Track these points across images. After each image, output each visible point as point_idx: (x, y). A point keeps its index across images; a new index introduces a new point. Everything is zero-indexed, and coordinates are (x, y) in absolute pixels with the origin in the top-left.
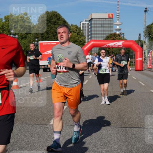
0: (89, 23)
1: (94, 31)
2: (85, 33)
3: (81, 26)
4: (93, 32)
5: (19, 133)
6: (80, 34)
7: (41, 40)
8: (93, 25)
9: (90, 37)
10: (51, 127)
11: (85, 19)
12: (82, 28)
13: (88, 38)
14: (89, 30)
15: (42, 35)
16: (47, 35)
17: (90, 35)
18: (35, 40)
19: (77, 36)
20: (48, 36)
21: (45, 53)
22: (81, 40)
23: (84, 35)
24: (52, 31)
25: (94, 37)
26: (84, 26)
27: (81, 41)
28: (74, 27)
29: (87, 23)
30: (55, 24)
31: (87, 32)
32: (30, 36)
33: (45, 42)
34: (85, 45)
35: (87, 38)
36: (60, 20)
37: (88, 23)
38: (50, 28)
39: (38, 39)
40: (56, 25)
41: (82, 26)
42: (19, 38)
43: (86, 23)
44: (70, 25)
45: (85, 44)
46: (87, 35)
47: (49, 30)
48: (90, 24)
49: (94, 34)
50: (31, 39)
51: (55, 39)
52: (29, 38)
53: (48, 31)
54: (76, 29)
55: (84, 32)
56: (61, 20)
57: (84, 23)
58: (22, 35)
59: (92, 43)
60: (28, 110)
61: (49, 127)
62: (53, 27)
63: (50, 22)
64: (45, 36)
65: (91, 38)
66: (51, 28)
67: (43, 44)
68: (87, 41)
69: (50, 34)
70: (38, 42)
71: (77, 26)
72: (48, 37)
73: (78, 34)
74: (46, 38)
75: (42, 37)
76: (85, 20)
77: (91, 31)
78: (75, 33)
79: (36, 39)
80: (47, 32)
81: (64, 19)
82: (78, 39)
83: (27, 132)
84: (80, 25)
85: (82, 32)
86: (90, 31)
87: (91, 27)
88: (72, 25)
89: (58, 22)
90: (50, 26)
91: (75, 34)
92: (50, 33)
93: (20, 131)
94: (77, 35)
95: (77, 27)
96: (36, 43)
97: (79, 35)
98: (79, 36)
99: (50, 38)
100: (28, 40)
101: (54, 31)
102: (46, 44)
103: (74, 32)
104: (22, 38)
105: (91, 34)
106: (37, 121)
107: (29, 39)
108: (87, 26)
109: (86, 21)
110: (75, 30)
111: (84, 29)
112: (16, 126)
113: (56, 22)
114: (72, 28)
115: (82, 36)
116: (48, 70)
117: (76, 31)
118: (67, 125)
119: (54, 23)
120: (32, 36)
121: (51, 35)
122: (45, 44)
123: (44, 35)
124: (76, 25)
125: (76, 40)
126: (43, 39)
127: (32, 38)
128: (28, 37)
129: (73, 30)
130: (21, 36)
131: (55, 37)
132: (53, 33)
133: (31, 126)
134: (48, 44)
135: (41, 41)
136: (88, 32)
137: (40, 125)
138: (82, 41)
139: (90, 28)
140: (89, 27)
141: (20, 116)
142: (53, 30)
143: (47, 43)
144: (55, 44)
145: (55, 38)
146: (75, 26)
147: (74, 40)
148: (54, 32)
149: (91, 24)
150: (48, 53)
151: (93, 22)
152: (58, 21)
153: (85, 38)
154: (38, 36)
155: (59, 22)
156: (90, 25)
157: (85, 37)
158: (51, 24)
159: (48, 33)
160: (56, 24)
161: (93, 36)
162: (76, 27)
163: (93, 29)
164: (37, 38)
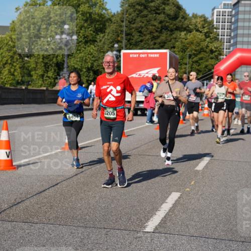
0: (231, 12)
1: (243, 28)
2: (223, 33)
3: (215, 17)
4: (240, 32)
5: (79, 246)
6: (211, 35)
7: (126, 46)
8: (240, 16)
9: (232, 41)
10: (147, 238)
11: (224, 2)
12: (215, 21)
13: (228, 44)
14: (231, 26)
15: (129, 37)
16: (140, 35)
17: (233, 38)
18: (113, 46)
19: (205, 40)
20: (141, 38)
21: (134, 75)
22: (214, 50)
23: (220, 37)
24: (151, 27)
25: (243, 43)
26: (221, 17)
27: (212, 51)
28: (198, 20)
29: (227, 10)
30: (156, 13)
31: (226, 30)
32: (103, 37)
33: (134, 52)
34: (220, 59)
35: (225, 44)
36: (168, 4)
37: (231, 10)
38: (145, 22)
39: (120, 44)
40: (159, 14)
41: (217, 18)
42: (80, 42)
43: (225, 12)
44: (191, 15)
45: (222, 57)
46: (226, 37)
47: (143, 25)
48: (234, 12)
49: (243, 35)
50: (104, 43)
51: (155, 47)
52: (101, 41)
53: (142, 28)
54: (203, 25)
55: (220, 30)
56: (171, 4)
57: (221, 10)
58: (87, 36)
59: (238, 55)
60: (97, 198)
61: (144, 238)
62: (153, 19)
63: (146, 7)
64: (136, 37)
65: (236, 43)
66: (147, 22)
67: (131, 56)
68: (225, 50)
69: (145, 35)
70: (119, 51)
71: (205, 17)
72: (141, 41)
73: (207, 35)
74: (136, 42)
75: (129, 41)
76: (225, 4)
77: (236, 28)
78: (201, 32)
79: (116, 45)
80: (140, 29)
81: (178, 2)
82: (207, 46)
83: (97, 246)
84: (213, 14)
85: (215, 30)
86: (234, 28)
87: (237, 21)
88: (195, 16)
89: (164, 9)
90: (146, 17)
91: (201, 36)
92: (145, 33)
93: (81, 242)
94: (204, 37)
95: (205, 20)
96: (115, 53)
97: (209, 37)
98: (208, 40)
99: (145, 44)
100: (98, 46)
101: (154, 27)
102: (137, 55)
103: (197, 30)
104: (86, 42)
105: (236, 36)
106: (116, 222)
107: (99, 44)
108: (227, 17)
109: (225, 6)
110: (199, 26)
111: (221, 24)
112: (73, 231)
113: (161, 8)
114: (194, 21)
115: (216, 39)
116: (139, 113)
117: (204, 27)
118: (182, 234)
119: (154, 10)
120: (106, 37)
121: (148, 37)
122: (135, 56)
123: (133, 36)
124: (203, 16)
125: (202, 49)
126: (131, 44)
127: (107, 42)
128: (98, 40)
129: (196, 26)
130: (85, 37)
131: (156, 41)
132: (151, 32)
133: (104, 232)
134: (142, 56)
135: (127, 49)
136: (229, 30)
137: (124, 231)
138: (216, 51)
139: (234, 23)
140: (231, 19)
141: (81, 210)
142: (152, 25)
143: (139, 54)
144: (156, 55)
145: (155, 44)
146: (201, 17)
147: (197, 49)
148: (155, 31)
149: (237, 14)
150: (140, 75)
151: (241, 9)
152: (163, 6)
153: (221, 46)
154: (119, 39)
155: (166, 8)
156: (234, 16)
157: (222, 42)
158: (150, 12)
159: (140, 32)
160: (159, 12)
161: (239, 39)
162: (203, 19)
163: (240, 24)
164: (118, 42)
